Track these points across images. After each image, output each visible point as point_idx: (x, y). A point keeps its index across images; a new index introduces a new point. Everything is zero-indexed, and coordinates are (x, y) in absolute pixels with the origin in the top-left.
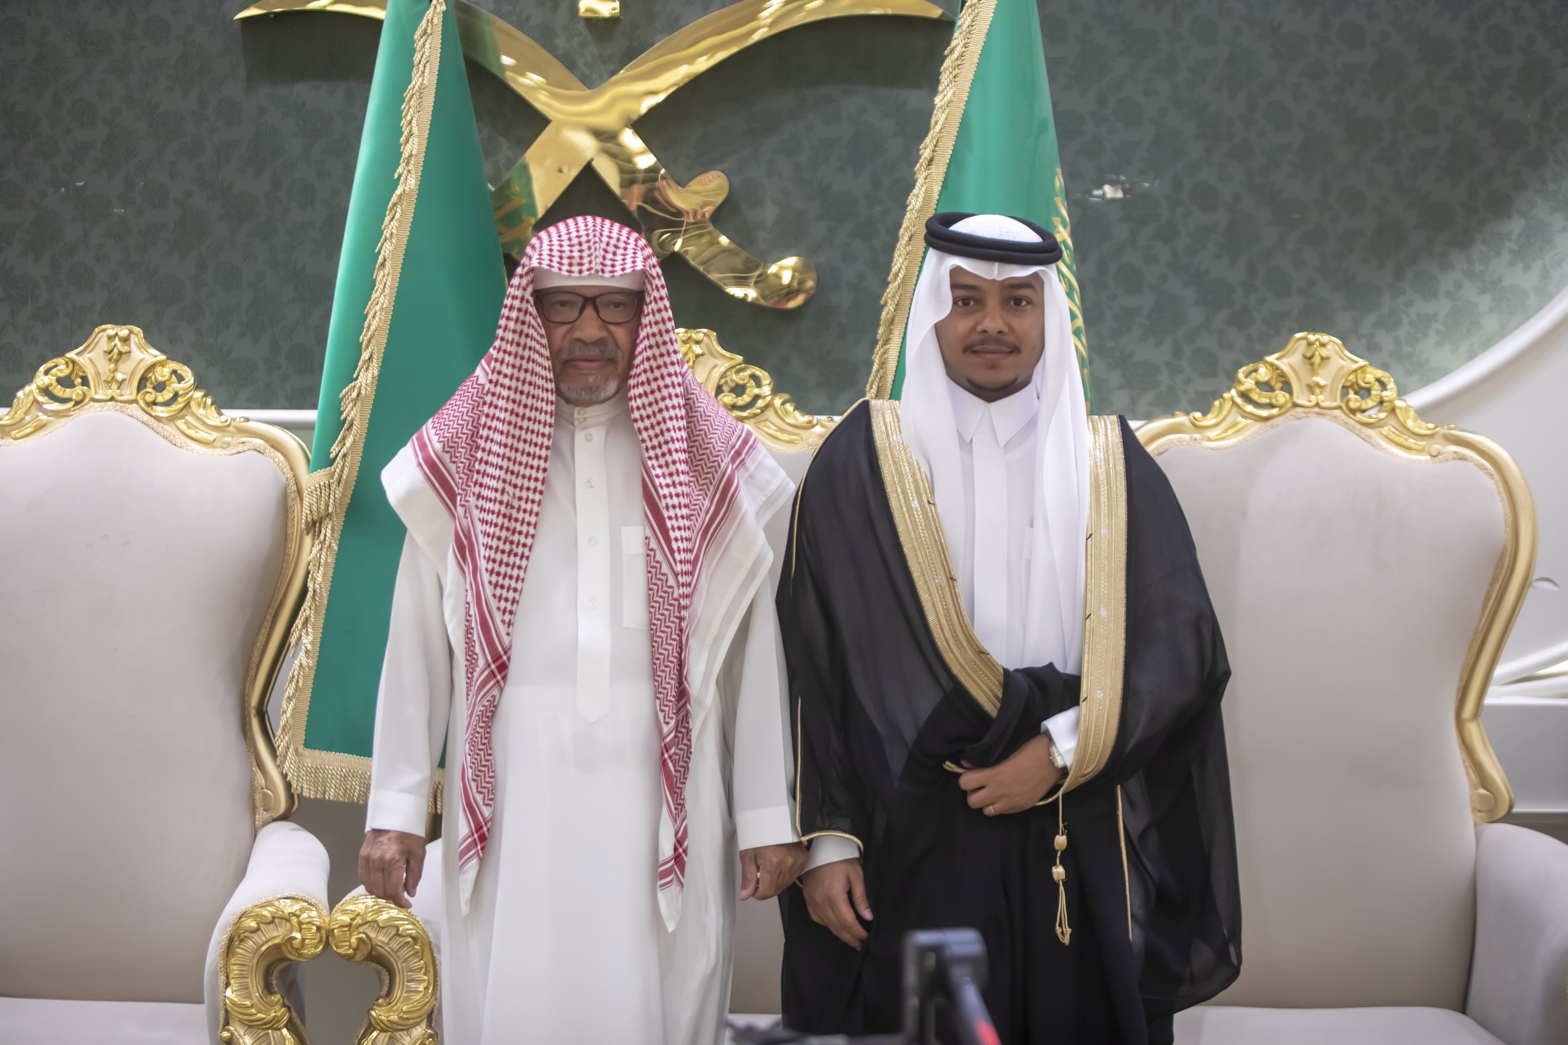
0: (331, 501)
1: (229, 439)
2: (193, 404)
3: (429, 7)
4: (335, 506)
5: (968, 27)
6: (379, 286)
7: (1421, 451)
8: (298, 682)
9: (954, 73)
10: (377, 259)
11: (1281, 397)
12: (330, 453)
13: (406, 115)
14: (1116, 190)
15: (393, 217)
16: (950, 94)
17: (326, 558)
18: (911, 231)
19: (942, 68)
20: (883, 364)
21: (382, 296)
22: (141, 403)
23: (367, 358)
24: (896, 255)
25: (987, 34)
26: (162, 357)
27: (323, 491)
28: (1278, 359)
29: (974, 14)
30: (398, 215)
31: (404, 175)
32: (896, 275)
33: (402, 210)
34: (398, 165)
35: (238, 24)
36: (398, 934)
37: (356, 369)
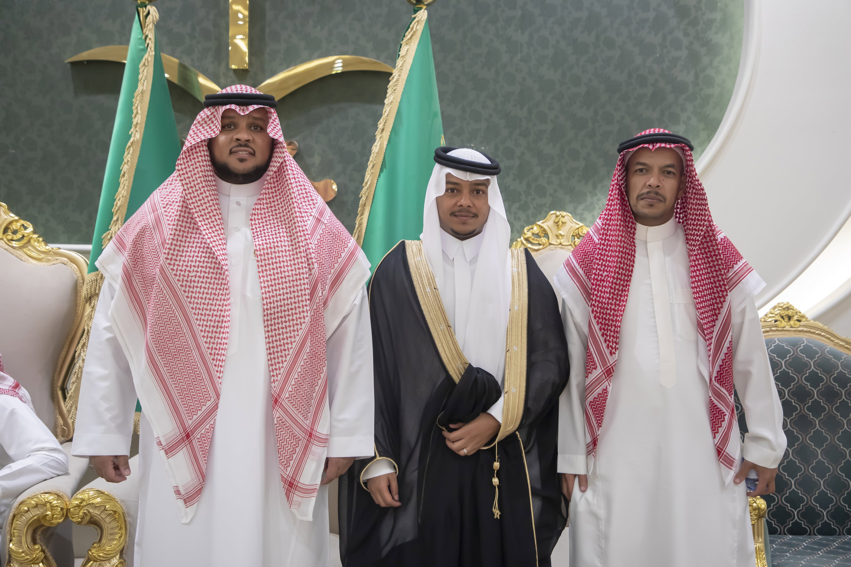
0: (98, 287)
1: (50, 258)
2: (32, 241)
3: (146, 53)
6: (122, 186)
8: (78, 374)
9: (394, 89)
10: (121, 172)
11: (544, 240)
13: (135, 104)
16: (392, 98)
18: (373, 163)
19: (388, 86)
20: (360, 224)
21: (123, 191)
22: (5, 239)
23: (115, 220)
24: (366, 174)
25: (410, 70)
26: (17, 218)
27: (93, 283)
28: (542, 223)
29: (403, 60)
30: (131, 152)
32: (367, 183)
33: (133, 150)
34: (131, 128)
35: (69, 66)
36: (105, 510)
37: (110, 225)
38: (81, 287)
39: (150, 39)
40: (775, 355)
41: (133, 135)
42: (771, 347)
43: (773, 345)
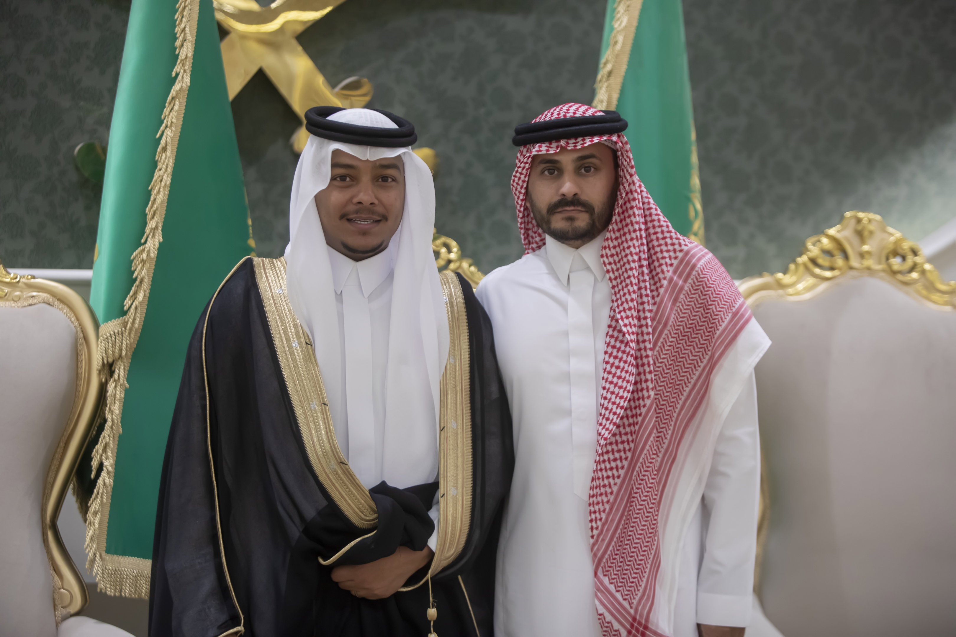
0: (124, 346)
1: (19, 293)
4: (127, 351)
7: (946, 303)
8: (102, 497)
10: (159, 144)
11: (840, 262)
12: (124, 305)
13: (179, 24)
15: (172, 109)
21: (166, 175)
23: (154, 226)
27: (117, 337)
28: (836, 232)
30: (176, 108)
31: (181, 74)
33: (179, 102)
34: (175, 64)
37: (143, 235)
41: (180, 77)
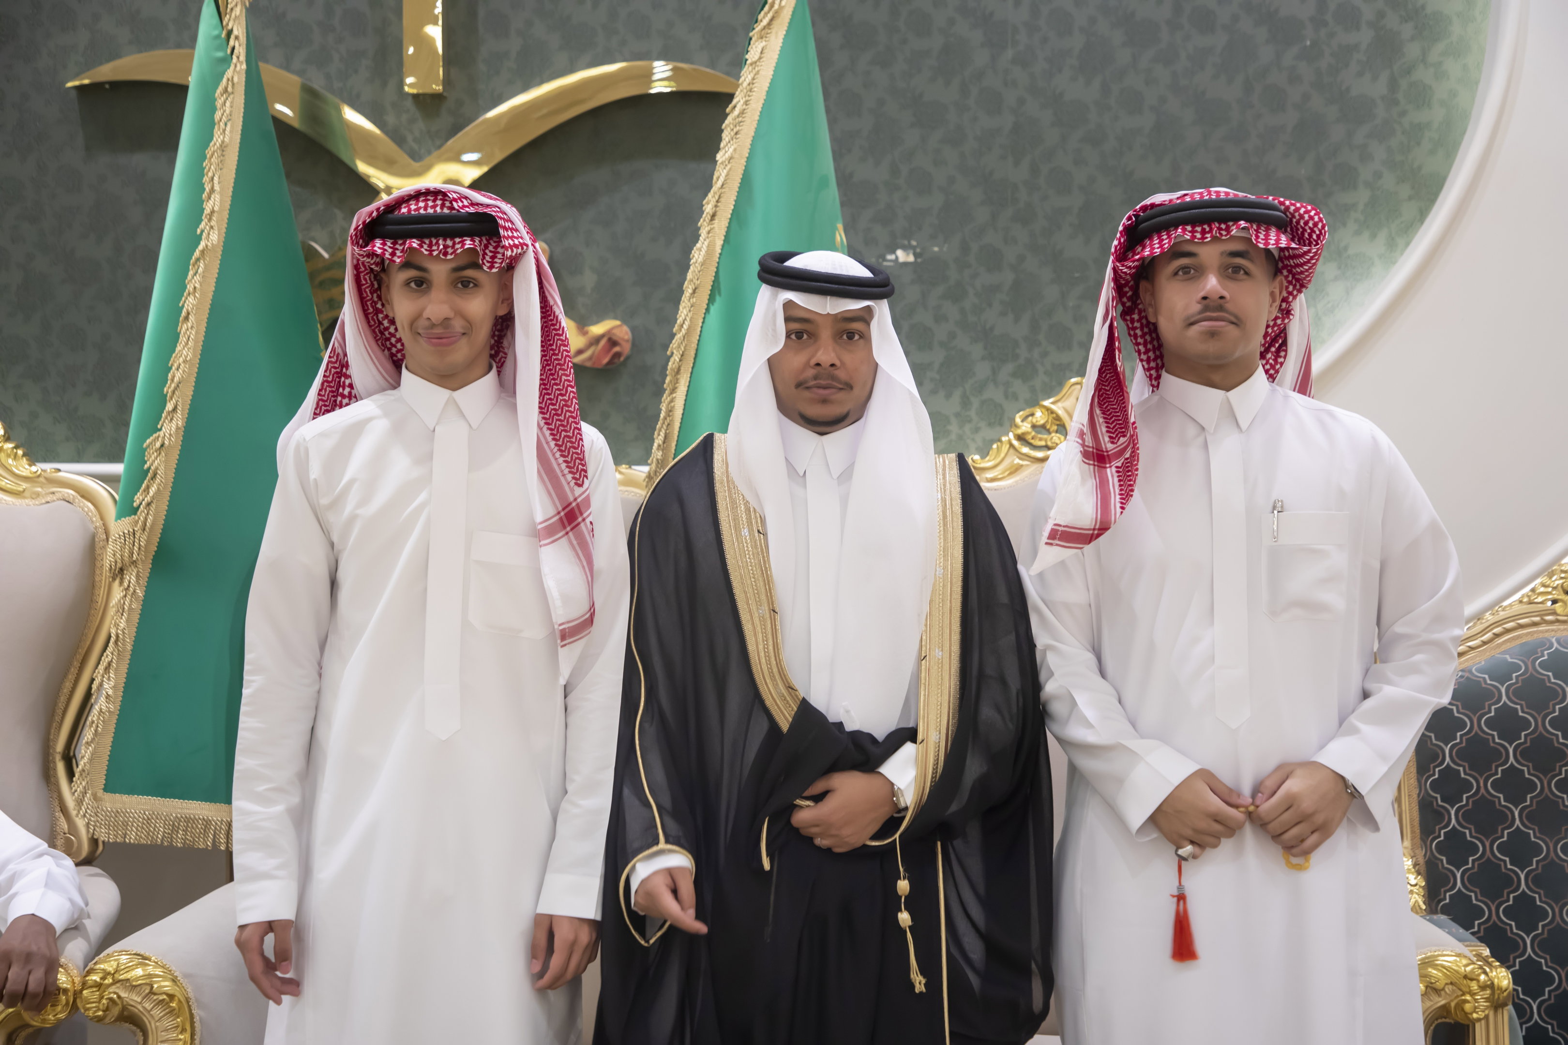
0: (136, 548)
1: (39, 489)
2: (2, 455)
3: (229, 67)
4: (140, 554)
5: (749, 84)
6: (183, 339)
8: (97, 726)
9: (735, 130)
10: (181, 312)
11: (1057, 439)
12: (134, 501)
13: (209, 171)
14: (908, 254)
15: (197, 272)
16: (731, 150)
17: (130, 605)
18: (694, 284)
19: (724, 125)
20: (670, 411)
21: (186, 349)
23: (170, 409)
24: (681, 308)
25: (767, 92)
27: (127, 539)
28: (1053, 403)
29: (754, 72)
30: (200, 270)
31: (206, 231)
32: (682, 326)
33: (205, 264)
34: (200, 221)
35: (74, 94)
36: (152, 992)
37: (160, 420)
38: (104, 547)
39: (237, 38)
40: (1550, 674)
41: (204, 235)
42: (1543, 656)
43: (1546, 652)
